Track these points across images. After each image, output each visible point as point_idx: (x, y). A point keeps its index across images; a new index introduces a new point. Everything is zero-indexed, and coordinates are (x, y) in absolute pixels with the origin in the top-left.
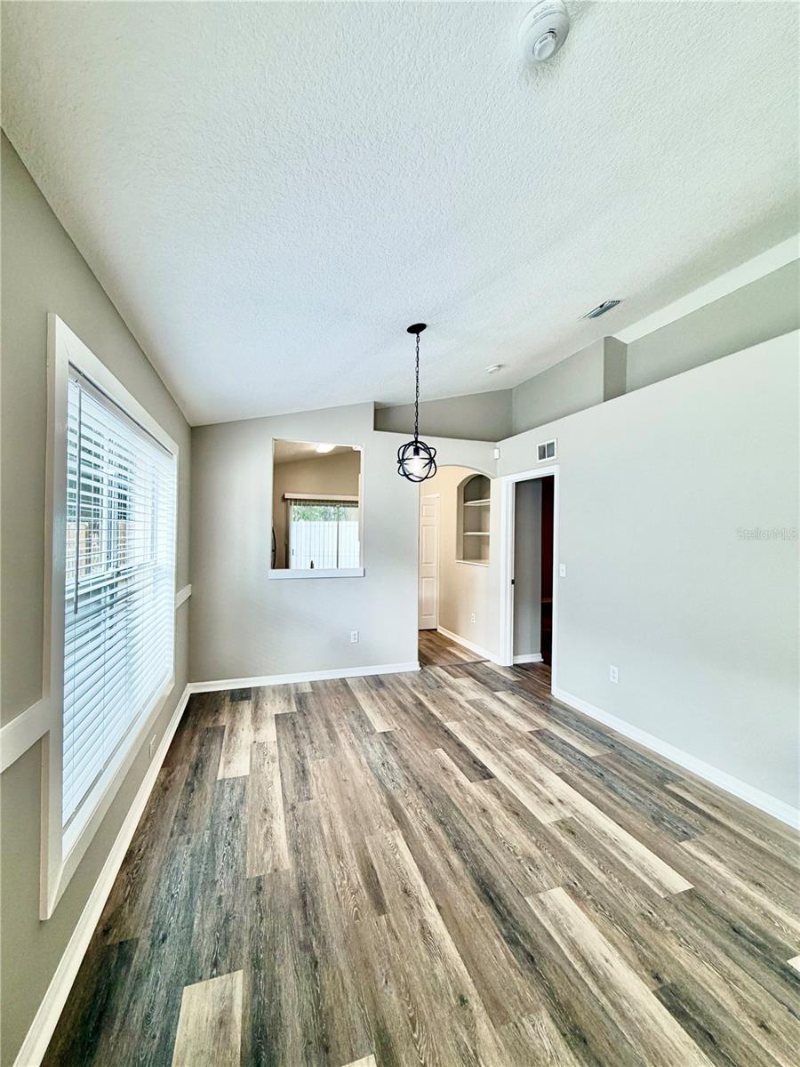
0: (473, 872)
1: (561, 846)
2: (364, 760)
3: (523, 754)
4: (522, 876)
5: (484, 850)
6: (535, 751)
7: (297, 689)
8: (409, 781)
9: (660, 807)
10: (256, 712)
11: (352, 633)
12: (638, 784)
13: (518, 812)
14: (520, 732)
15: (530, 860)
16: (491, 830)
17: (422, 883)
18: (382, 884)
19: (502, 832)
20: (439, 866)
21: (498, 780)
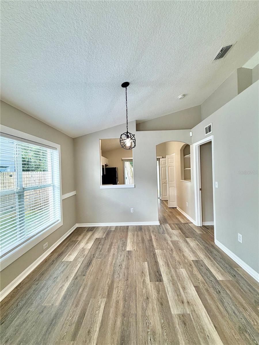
0: (123, 331)
1: (174, 330)
2: (114, 262)
3: (183, 272)
4: (144, 342)
5: (134, 320)
6: (190, 271)
7: (110, 229)
8: (125, 275)
9: (248, 322)
10: (91, 236)
11: (131, 209)
12: (240, 303)
13: (163, 303)
14: (187, 260)
15: (154, 333)
16: (144, 310)
17: (98, 329)
18: (83, 325)
19: (149, 312)
20: (110, 322)
21: (163, 284)
